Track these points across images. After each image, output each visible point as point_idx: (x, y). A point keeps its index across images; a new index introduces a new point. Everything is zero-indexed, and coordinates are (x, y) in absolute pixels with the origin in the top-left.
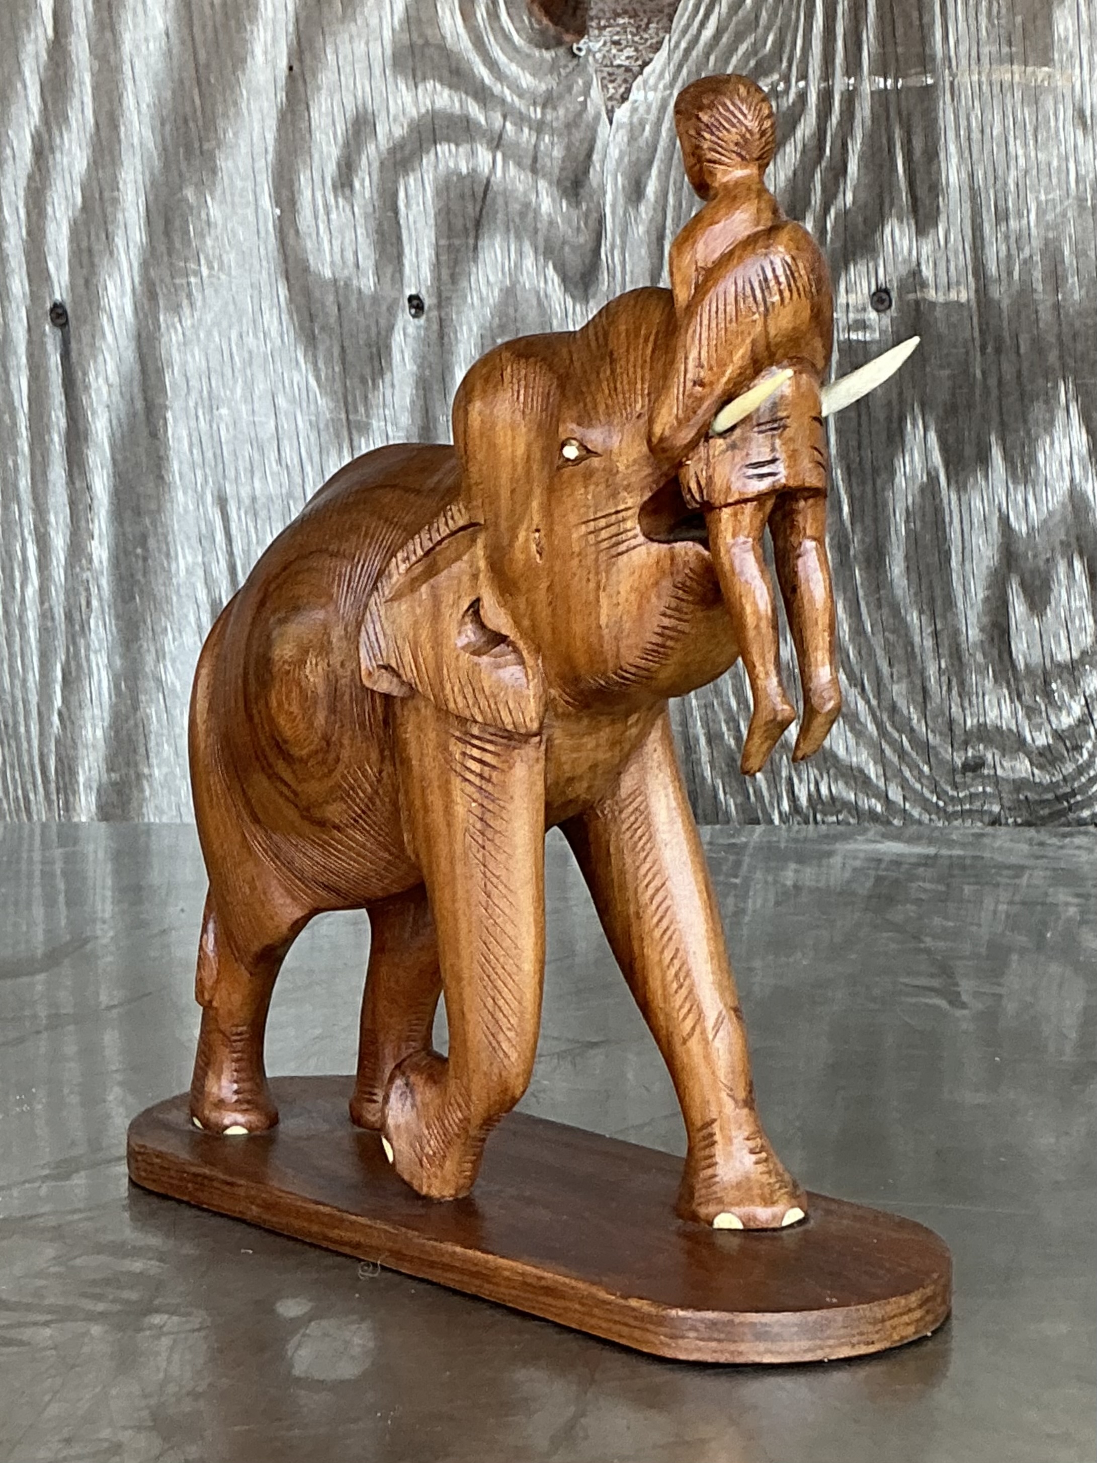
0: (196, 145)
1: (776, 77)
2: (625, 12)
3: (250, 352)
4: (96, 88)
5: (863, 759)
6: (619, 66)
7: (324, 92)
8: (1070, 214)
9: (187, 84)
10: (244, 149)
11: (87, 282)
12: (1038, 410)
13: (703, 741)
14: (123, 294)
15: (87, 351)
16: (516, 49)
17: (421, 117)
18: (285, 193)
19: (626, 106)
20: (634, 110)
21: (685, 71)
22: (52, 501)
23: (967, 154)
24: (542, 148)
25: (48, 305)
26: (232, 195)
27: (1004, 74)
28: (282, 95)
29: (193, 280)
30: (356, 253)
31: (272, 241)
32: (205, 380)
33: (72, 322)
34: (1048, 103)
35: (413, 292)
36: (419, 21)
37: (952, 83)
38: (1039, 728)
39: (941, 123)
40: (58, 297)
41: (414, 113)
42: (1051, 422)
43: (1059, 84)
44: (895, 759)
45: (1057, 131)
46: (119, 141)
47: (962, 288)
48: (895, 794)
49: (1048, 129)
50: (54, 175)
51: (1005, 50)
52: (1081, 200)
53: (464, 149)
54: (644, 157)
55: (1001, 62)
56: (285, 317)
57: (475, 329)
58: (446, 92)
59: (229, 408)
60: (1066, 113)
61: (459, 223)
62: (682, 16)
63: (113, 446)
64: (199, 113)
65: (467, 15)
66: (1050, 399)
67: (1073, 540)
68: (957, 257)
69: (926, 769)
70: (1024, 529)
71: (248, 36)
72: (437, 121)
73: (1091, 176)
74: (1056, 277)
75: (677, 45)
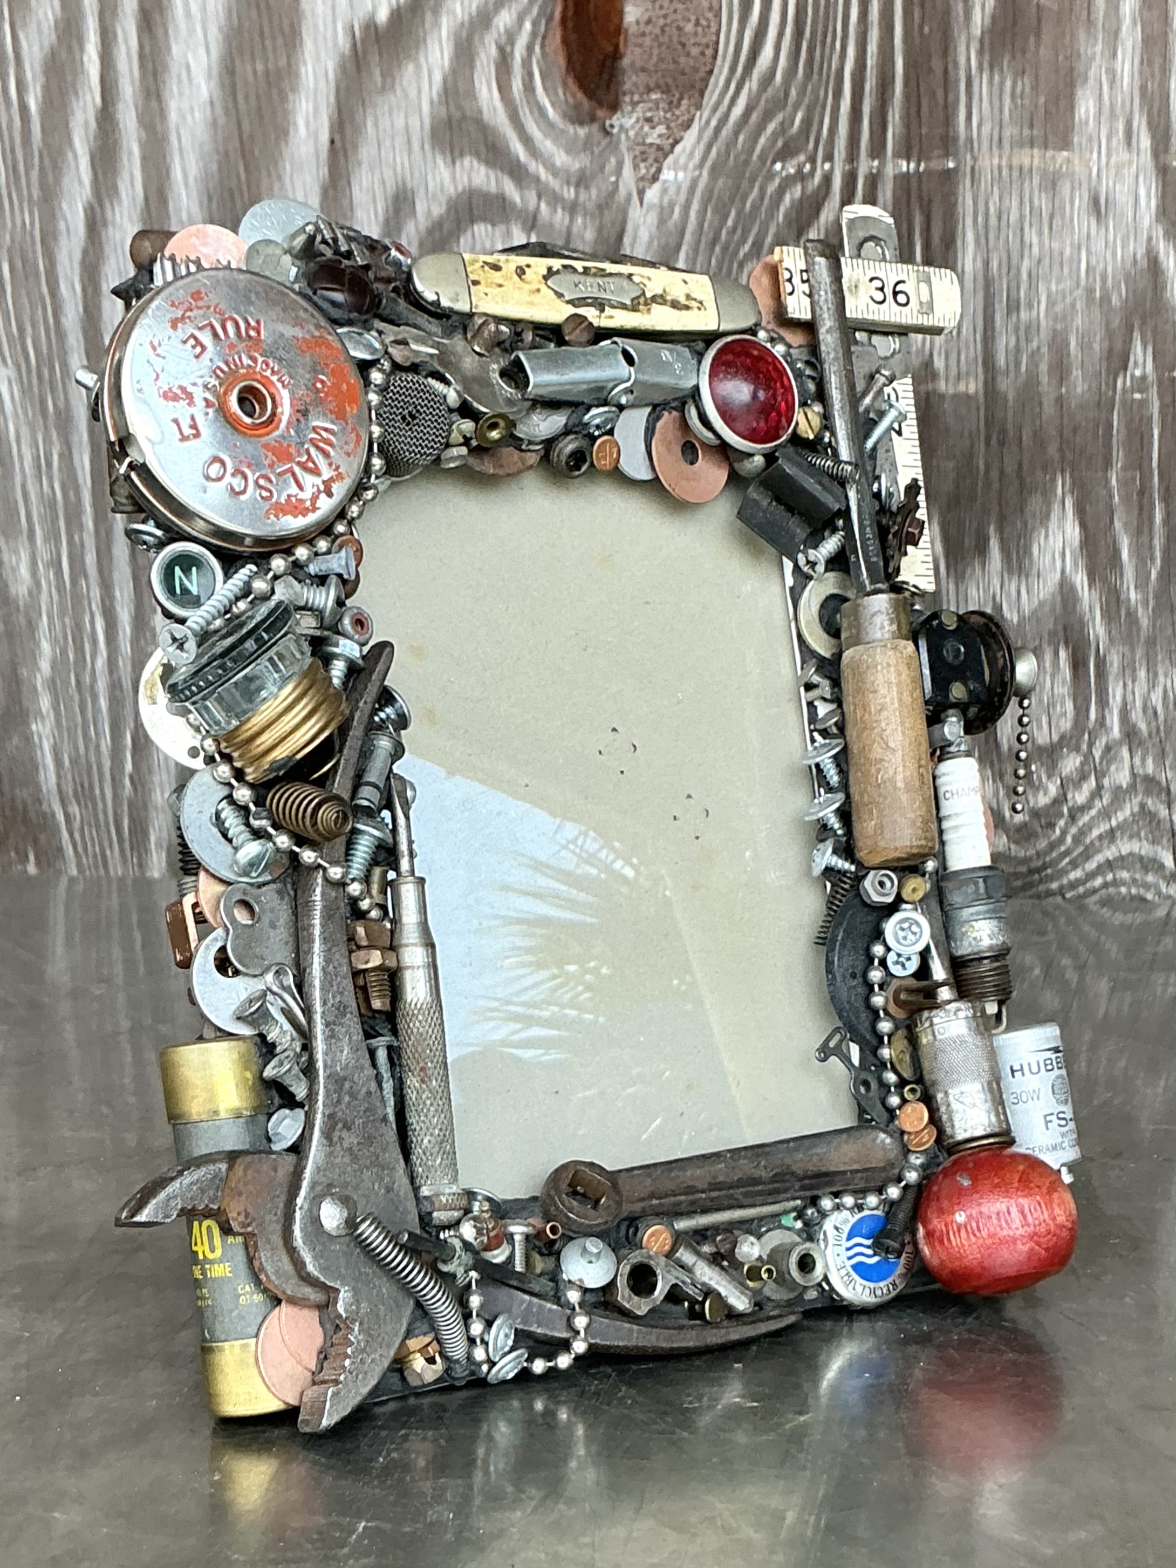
1: (802, 158)
2: (658, 86)
4: (144, 159)
6: (651, 144)
7: (365, 166)
8: (1078, 306)
9: (232, 156)
12: (1035, 504)
16: (551, 125)
17: (459, 196)
19: (657, 187)
20: (664, 191)
21: (714, 152)
22: (116, 576)
23: (983, 241)
24: (575, 230)
27: (1024, 158)
28: (325, 171)
34: (1065, 189)
36: (457, 92)
37: (973, 169)
39: (960, 210)
41: (452, 192)
42: (1047, 515)
43: (1077, 169)
45: (1072, 220)
46: (169, 218)
47: (972, 380)
49: (1063, 216)
50: (107, 249)
51: (1026, 132)
52: (1090, 291)
53: (500, 229)
54: (672, 242)
55: (1022, 144)
58: (483, 169)
60: (1082, 199)
62: (713, 91)
64: (247, 187)
65: (504, 88)
66: (1046, 491)
67: (1060, 628)
68: (968, 348)
70: (1015, 620)
71: (290, 107)
72: (474, 201)
73: (1101, 266)
74: (1061, 370)
75: (708, 122)
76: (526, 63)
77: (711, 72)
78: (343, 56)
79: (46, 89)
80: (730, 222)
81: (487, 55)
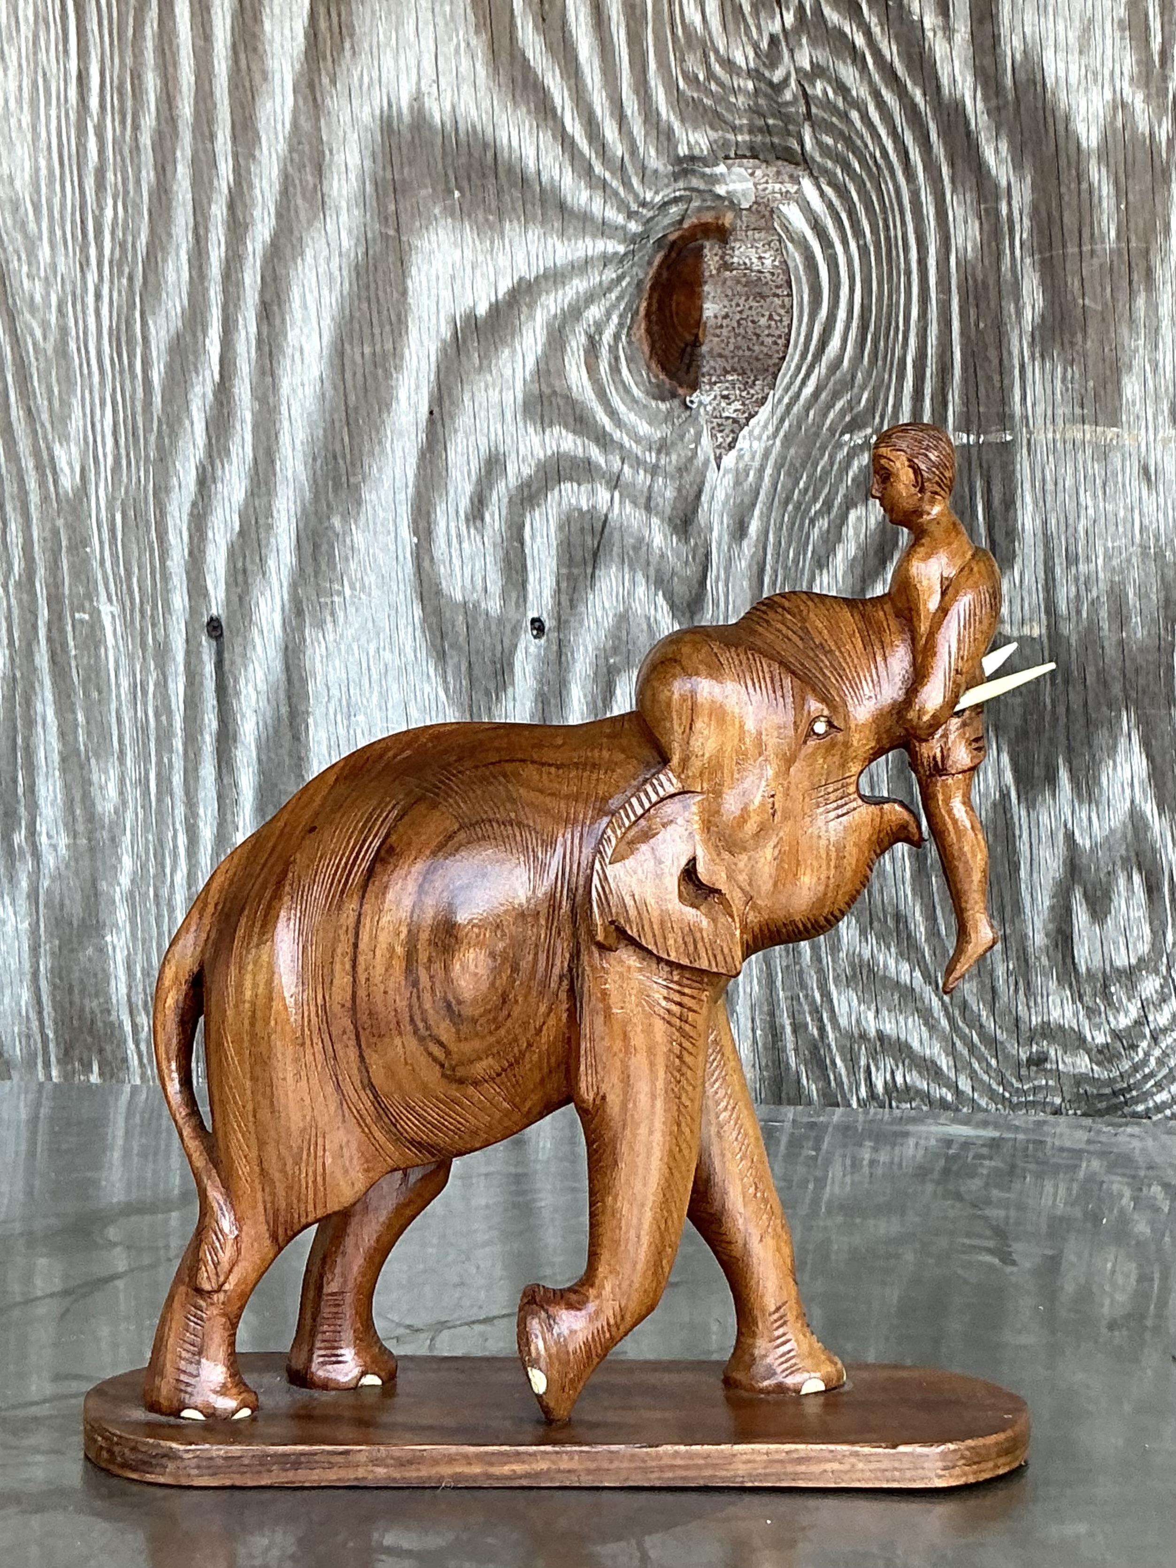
0: (344, 479)
1: (869, 431)
2: (734, 370)
3: (386, 666)
4: (256, 426)
5: (935, 1051)
6: (727, 418)
7: (460, 435)
8: (1134, 560)
9: (337, 424)
10: (387, 483)
11: (241, 598)
12: (1102, 737)
13: (788, 1029)
14: (273, 610)
15: (238, 660)
16: (635, 401)
17: (548, 459)
18: (422, 524)
19: (733, 453)
20: (740, 457)
21: (786, 424)
22: (201, 795)
23: (1041, 503)
24: (656, 489)
25: (206, 620)
26: (375, 523)
27: (1076, 433)
28: (422, 436)
29: (336, 599)
30: (484, 578)
31: (409, 567)
32: (344, 689)
33: (226, 633)
34: (1116, 459)
35: (536, 615)
36: (548, 372)
37: (1029, 441)
38: (1098, 1027)
39: (1018, 475)
40: (214, 612)
41: (542, 456)
42: (1114, 748)
43: (1126, 442)
44: (965, 1052)
45: (1124, 485)
46: (275, 475)
47: (1035, 624)
48: (965, 1084)
49: (1116, 483)
50: (215, 503)
51: (1078, 411)
52: (1144, 548)
53: (585, 488)
54: (747, 500)
55: (1074, 421)
56: (418, 633)
57: (590, 649)
58: (571, 436)
59: (365, 714)
60: (1133, 468)
61: (578, 557)
62: (785, 375)
63: (259, 748)
64: (347, 451)
65: (592, 369)
66: (1113, 726)
67: (1132, 854)
68: (1030, 596)
69: (993, 1062)
70: (1088, 847)
71: (393, 383)
72: (562, 463)
73: (1155, 526)
74: (1120, 616)
75: (780, 401)
76: (614, 349)
77: (784, 358)
78: (444, 341)
79: (170, 368)
80: (801, 485)
81: (577, 342)
